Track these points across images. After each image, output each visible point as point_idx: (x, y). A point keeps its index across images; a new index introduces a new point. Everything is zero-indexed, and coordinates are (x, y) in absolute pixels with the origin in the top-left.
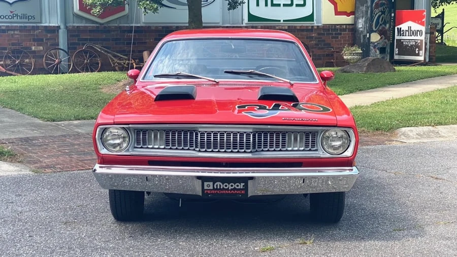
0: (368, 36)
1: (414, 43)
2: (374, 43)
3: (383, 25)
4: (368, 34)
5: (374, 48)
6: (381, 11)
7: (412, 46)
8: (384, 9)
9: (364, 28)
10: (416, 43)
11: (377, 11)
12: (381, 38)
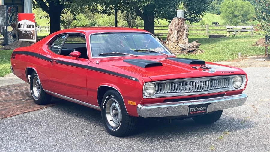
0: (6, 28)
1: (29, 32)
2: (10, 32)
3: (14, 22)
4: (6, 27)
5: (10, 35)
6: (12, 14)
7: (28, 34)
8: (13, 12)
9: (3, 23)
10: (30, 32)
11: (10, 13)
12: (13, 29)
